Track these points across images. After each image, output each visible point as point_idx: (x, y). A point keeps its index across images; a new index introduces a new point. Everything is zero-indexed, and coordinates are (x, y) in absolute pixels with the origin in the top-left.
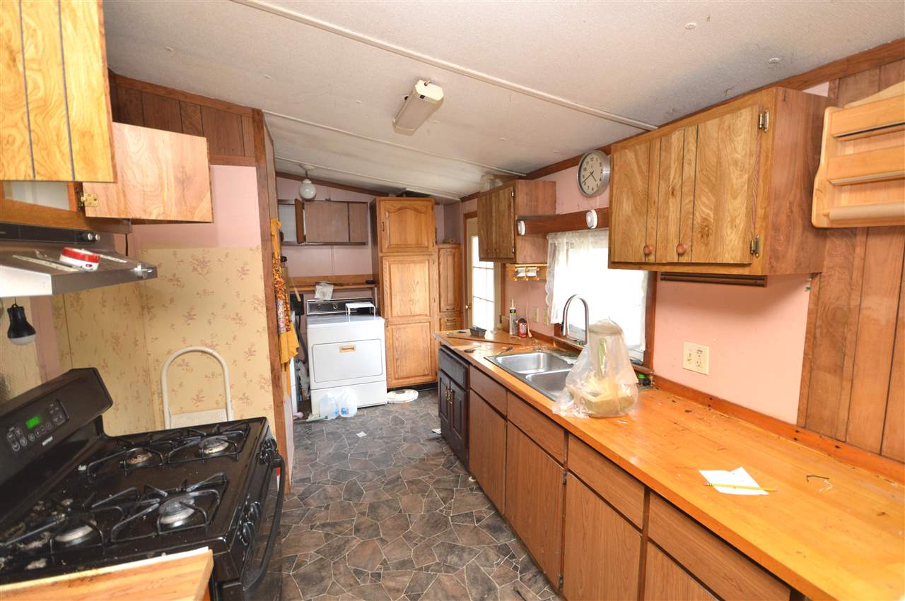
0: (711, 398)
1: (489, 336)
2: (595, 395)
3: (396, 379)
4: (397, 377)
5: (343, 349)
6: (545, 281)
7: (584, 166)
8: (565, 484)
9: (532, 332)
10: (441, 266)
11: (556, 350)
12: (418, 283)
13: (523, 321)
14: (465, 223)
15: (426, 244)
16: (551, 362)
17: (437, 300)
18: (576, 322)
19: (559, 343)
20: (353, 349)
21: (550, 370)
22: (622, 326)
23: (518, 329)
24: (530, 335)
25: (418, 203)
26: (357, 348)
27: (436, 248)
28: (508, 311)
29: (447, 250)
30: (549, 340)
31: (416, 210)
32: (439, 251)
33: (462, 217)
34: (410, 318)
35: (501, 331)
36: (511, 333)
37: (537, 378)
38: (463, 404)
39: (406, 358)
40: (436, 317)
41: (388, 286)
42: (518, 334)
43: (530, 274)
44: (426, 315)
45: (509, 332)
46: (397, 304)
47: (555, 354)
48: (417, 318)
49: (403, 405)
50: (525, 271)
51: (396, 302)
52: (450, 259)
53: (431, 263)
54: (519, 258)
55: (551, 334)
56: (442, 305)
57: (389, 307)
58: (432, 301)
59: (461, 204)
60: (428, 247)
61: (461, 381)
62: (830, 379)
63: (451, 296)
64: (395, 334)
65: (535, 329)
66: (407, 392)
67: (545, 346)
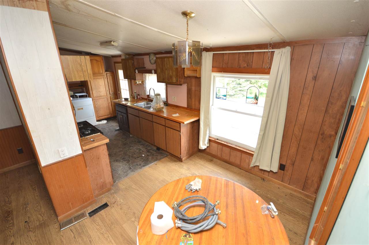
0: (177, 106)
1: (129, 100)
2: (157, 107)
3: (98, 117)
4: (98, 116)
5: (79, 109)
6: (144, 84)
7: (150, 56)
8: (153, 125)
9: (142, 98)
10: (108, 79)
11: (148, 101)
12: (101, 85)
13: (139, 95)
14: (115, 65)
15: (102, 72)
16: (147, 104)
17: (108, 91)
18: (152, 94)
19: (149, 99)
20: (82, 109)
21: (147, 105)
22: (160, 94)
23: (138, 97)
24: (141, 99)
25: (97, 58)
26: (84, 108)
27: (105, 73)
28: (134, 93)
29: (109, 74)
30: (146, 99)
31: (96, 60)
32: (107, 74)
33: (113, 63)
34: (100, 97)
35: (132, 99)
36: (136, 99)
37: (145, 107)
38: (126, 118)
39: (100, 111)
40: (109, 96)
41: (90, 87)
42: (137, 98)
43: (140, 83)
44: (105, 96)
45: (135, 98)
46: (94, 93)
47: (148, 102)
48: (103, 97)
49: (103, 124)
50: (138, 82)
51: (94, 92)
52: (111, 77)
53: (104, 78)
54: (137, 78)
55: (146, 97)
56: (110, 92)
57: (92, 94)
58: (107, 91)
59: (112, 58)
60: (103, 73)
61: (125, 112)
62: (190, 99)
63: (113, 89)
64: (95, 103)
65: (142, 97)
66: (102, 121)
67: (145, 101)
